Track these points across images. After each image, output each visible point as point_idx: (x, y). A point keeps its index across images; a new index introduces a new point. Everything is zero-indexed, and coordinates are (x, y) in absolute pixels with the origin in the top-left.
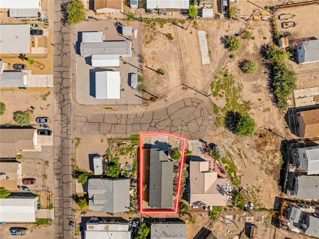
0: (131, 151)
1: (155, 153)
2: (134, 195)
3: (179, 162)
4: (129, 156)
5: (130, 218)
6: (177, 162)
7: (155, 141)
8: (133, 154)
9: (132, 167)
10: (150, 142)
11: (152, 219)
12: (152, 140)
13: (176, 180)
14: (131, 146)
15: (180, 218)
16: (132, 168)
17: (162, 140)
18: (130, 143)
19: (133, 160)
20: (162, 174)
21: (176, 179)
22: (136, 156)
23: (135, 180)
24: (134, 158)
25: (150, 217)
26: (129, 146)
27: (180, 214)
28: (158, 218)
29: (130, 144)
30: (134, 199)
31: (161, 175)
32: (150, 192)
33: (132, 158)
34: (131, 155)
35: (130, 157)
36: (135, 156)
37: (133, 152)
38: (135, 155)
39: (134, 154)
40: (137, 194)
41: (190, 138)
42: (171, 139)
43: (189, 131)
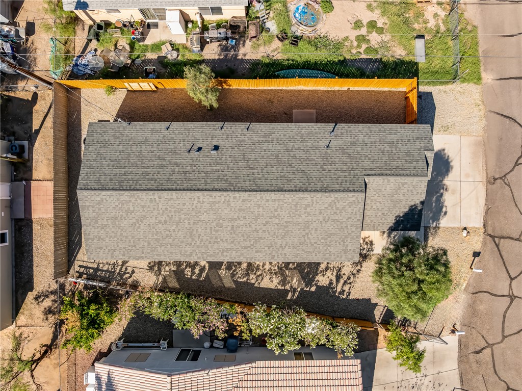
0: (394, 27)
1: (408, 154)
2: (157, 47)
3: (339, 289)
4: (366, 17)
5: (30, 29)
6: (338, 278)
7: (450, 153)
8: (375, 39)
9: (307, 34)
10: (446, 129)
11: (26, 143)
12: (457, 137)
13: (240, 272)
14: (416, 26)
15: (31, 296)
16: (299, 30)
17: (454, 192)
18: (432, 24)
19: (347, 39)
20: (289, 197)
21: (247, 275)
22: (364, 56)
23: (235, 47)
24: (355, 44)
25: (37, 132)
26: (419, 15)
27: (52, 297)
28: (29, 179)
29: (426, 22)
30: (132, 46)
31: (281, 190)
32: (175, 125)
33: (353, 34)
34: (372, 25)
35: (358, 25)
36: (364, 46)
37: (386, 37)
38: (369, 50)
39: (373, 43)
40: (162, 61)
41: (466, 346)
42: (463, 241)
43: (504, 337)
